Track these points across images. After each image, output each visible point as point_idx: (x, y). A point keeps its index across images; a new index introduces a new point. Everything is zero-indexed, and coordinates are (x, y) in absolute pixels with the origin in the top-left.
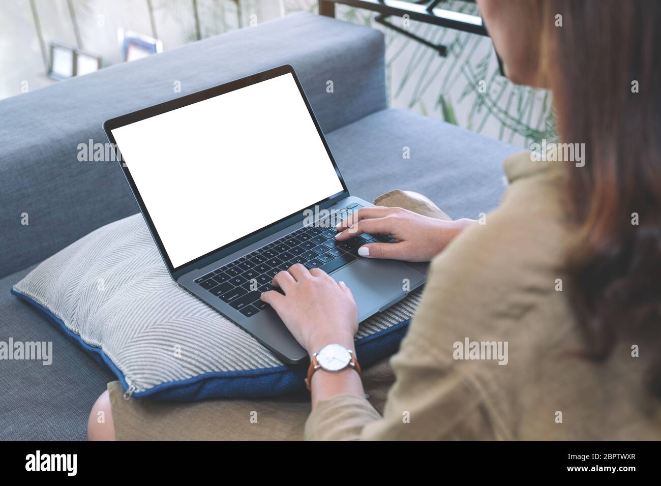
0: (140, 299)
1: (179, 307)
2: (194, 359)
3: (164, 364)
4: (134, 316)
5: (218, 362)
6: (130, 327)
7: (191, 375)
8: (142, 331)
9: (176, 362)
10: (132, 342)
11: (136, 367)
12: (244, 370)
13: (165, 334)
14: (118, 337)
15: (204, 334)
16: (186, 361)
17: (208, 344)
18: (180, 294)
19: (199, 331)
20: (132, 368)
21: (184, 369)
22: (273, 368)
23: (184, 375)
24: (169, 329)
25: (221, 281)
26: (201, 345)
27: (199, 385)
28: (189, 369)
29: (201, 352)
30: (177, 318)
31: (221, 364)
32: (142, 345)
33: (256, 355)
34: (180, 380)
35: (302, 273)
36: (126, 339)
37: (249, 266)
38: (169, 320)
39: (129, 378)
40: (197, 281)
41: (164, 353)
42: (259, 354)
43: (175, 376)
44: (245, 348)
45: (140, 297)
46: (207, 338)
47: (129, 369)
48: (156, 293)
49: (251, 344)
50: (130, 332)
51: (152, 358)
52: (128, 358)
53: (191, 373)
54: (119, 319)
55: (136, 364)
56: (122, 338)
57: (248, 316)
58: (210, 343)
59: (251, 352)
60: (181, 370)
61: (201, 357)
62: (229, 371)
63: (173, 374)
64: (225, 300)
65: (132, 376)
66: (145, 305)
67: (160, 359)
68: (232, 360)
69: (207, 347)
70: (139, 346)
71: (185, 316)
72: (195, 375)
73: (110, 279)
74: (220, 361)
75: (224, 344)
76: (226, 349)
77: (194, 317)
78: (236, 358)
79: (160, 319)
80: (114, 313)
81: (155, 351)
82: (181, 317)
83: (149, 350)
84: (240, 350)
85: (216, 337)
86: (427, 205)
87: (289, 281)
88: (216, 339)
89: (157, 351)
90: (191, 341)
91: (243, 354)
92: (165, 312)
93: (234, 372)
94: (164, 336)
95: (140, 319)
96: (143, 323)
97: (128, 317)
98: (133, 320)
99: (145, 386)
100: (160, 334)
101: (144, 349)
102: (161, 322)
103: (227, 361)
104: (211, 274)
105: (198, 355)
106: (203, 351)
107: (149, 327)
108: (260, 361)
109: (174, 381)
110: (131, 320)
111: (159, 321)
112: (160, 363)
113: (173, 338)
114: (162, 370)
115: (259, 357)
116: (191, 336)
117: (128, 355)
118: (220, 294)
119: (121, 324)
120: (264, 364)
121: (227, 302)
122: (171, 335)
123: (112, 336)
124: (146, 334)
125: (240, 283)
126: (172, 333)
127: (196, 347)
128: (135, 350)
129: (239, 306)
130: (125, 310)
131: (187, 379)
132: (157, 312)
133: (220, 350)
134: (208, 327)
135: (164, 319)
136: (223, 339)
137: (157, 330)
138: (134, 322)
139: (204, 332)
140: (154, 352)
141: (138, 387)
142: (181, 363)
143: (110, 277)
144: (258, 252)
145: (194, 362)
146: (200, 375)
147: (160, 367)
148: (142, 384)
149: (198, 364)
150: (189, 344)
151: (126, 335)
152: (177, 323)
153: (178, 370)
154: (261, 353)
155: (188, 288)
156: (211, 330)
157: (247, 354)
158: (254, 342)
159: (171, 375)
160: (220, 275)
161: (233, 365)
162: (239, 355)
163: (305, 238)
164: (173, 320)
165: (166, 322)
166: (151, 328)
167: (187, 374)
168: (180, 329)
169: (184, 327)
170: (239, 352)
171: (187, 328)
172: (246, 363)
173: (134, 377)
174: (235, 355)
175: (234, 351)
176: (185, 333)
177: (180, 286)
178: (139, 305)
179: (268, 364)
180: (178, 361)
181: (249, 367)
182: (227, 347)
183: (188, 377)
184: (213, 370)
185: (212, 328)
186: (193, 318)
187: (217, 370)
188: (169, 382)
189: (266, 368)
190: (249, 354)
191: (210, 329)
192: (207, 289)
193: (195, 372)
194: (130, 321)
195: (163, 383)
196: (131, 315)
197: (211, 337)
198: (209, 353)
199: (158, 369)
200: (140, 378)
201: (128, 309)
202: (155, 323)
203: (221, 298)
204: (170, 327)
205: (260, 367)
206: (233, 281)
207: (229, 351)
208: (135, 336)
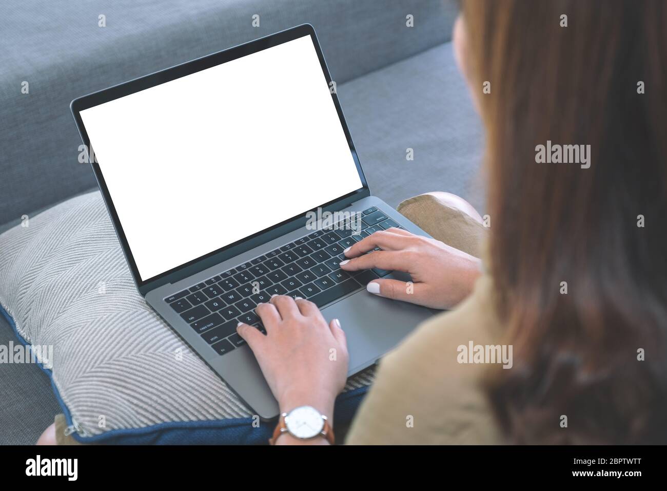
0: (99, 321)
1: (141, 338)
2: (151, 406)
3: (116, 408)
4: (89, 343)
5: (177, 409)
6: (84, 358)
7: (146, 424)
8: (96, 365)
9: (130, 407)
10: (83, 377)
11: (85, 408)
12: (208, 420)
13: (121, 373)
14: (69, 367)
15: (166, 375)
16: (141, 408)
17: (169, 388)
18: (146, 316)
19: (160, 372)
20: (80, 408)
21: (138, 416)
22: (243, 418)
23: (138, 422)
24: (126, 367)
25: (195, 302)
26: (160, 388)
27: (155, 435)
28: (144, 416)
29: (160, 397)
30: (137, 353)
31: (181, 412)
32: (94, 383)
33: (224, 403)
34: (133, 428)
35: (289, 310)
36: (77, 372)
37: (231, 286)
38: (127, 355)
39: (77, 419)
40: (167, 300)
41: (117, 395)
42: (227, 402)
43: (128, 423)
44: (212, 394)
45: (99, 317)
46: (168, 381)
47: (76, 409)
48: (118, 314)
49: (219, 390)
50: (83, 364)
51: (104, 399)
52: (77, 396)
53: (146, 421)
54: (73, 344)
55: (85, 404)
56: (73, 369)
57: (221, 354)
58: (171, 386)
59: (218, 399)
60: (136, 417)
61: (159, 404)
62: (191, 421)
63: (126, 420)
64: (197, 329)
65: (80, 417)
66: (103, 330)
67: (112, 402)
68: (194, 408)
69: (167, 392)
70: (90, 383)
71: (146, 352)
72: (150, 424)
73: (69, 283)
74: (181, 409)
75: (188, 388)
76: (189, 395)
77: (156, 353)
78: (199, 405)
79: (118, 353)
80: (69, 335)
81: (108, 391)
82: (142, 352)
83: (101, 389)
84: (206, 396)
85: (179, 380)
86: (465, 217)
87: (273, 319)
88: (179, 382)
89: (110, 392)
90: (150, 383)
91: (208, 402)
92: (125, 343)
93: (196, 422)
94: (120, 375)
95: (95, 349)
96: (97, 355)
97: (83, 343)
98: (88, 348)
99: (93, 431)
100: (116, 371)
101: (95, 387)
102: (118, 357)
103: (189, 408)
104: (186, 292)
105: (156, 402)
106: (163, 396)
107: (104, 362)
108: (228, 410)
109: (126, 428)
110: (86, 348)
111: (116, 355)
112: (112, 407)
113: (130, 378)
114: (114, 415)
115: (227, 405)
116: (151, 378)
117: (77, 391)
118: (193, 320)
119: (74, 350)
120: (232, 413)
121: (199, 332)
122: (128, 375)
123: (64, 363)
124: (99, 370)
125: (217, 308)
126: (129, 373)
127: (155, 391)
128: (85, 387)
129: (212, 340)
130: (81, 333)
131: (140, 428)
132: (115, 343)
133: (182, 396)
134: (172, 366)
135: (122, 353)
136: (187, 381)
137: (113, 366)
138: (88, 351)
139: (166, 373)
140: (106, 393)
141: (84, 431)
142: (136, 408)
143: (69, 280)
144: (244, 266)
145: (150, 409)
146: (156, 424)
147: (111, 411)
148: (90, 428)
149: (154, 412)
150: (147, 388)
151: (78, 367)
152: (136, 361)
153: (132, 416)
154: (230, 401)
155: (156, 309)
156: (175, 370)
157: (213, 402)
158: (223, 387)
159: (123, 421)
160: (195, 295)
161: (196, 413)
162: (205, 402)
163: (304, 252)
164: (133, 356)
165: (124, 358)
166: (106, 363)
167: (142, 422)
168: (139, 368)
169: (143, 365)
170: (204, 399)
171: (147, 367)
172: (211, 411)
173: (82, 419)
174: (199, 402)
175: (198, 397)
176: (144, 373)
177: (147, 303)
178: (96, 329)
179: (238, 414)
180: (133, 406)
181: (215, 417)
182: (191, 393)
183: (143, 426)
184: (172, 420)
185: (176, 368)
186: (156, 355)
187: (176, 419)
188: (120, 429)
189: (234, 419)
190: (216, 401)
191: (173, 369)
192: (178, 312)
193: (151, 420)
194: (84, 349)
195: (113, 429)
196: (86, 342)
197: (173, 379)
198: (169, 400)
199: (109, 413)
200: (89, 421)
201: (84, 332)
202: (111, 358)
203: (193, 326)
204: (127, 364)
205: (228, 417)
206: (210, 304)
207: (192, 397)
208: (88, 370)
